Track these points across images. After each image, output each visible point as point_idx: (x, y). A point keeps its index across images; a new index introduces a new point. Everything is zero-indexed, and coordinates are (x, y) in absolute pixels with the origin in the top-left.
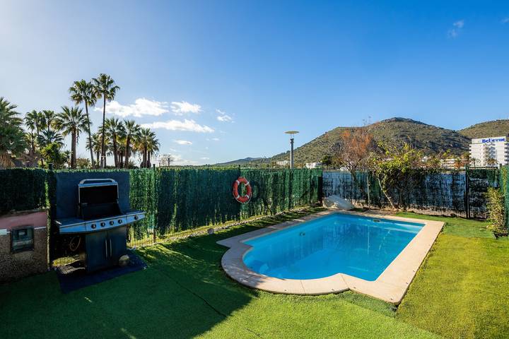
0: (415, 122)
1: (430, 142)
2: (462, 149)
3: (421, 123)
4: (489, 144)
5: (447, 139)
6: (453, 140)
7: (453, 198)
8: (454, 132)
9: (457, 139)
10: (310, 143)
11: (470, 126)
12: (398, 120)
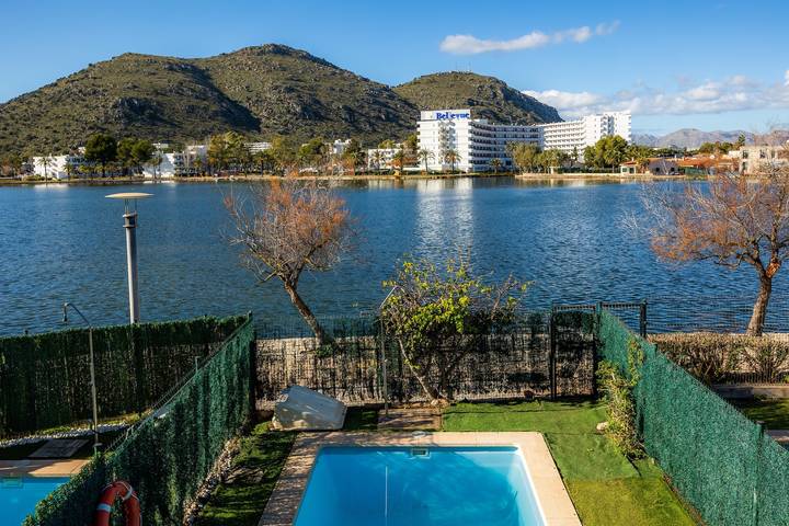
0: (315, 60)
1: (345, 107)
2: (400, 125)
3: (327, 64)
4: (446, 122)
5: (375, 102)
6: (385, 105)
7: (533, 366)
8: (386, 89)
9: (391, 103)
10: (40, 91)
11: (412, 79)
12: (280, 51)
